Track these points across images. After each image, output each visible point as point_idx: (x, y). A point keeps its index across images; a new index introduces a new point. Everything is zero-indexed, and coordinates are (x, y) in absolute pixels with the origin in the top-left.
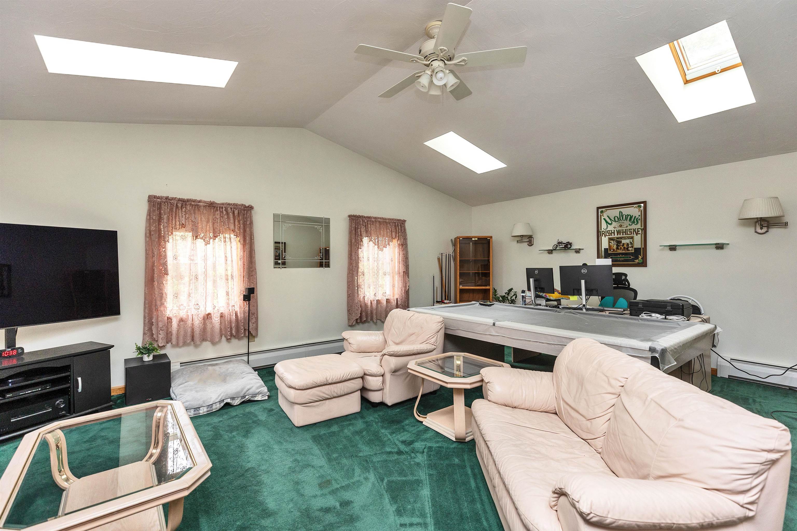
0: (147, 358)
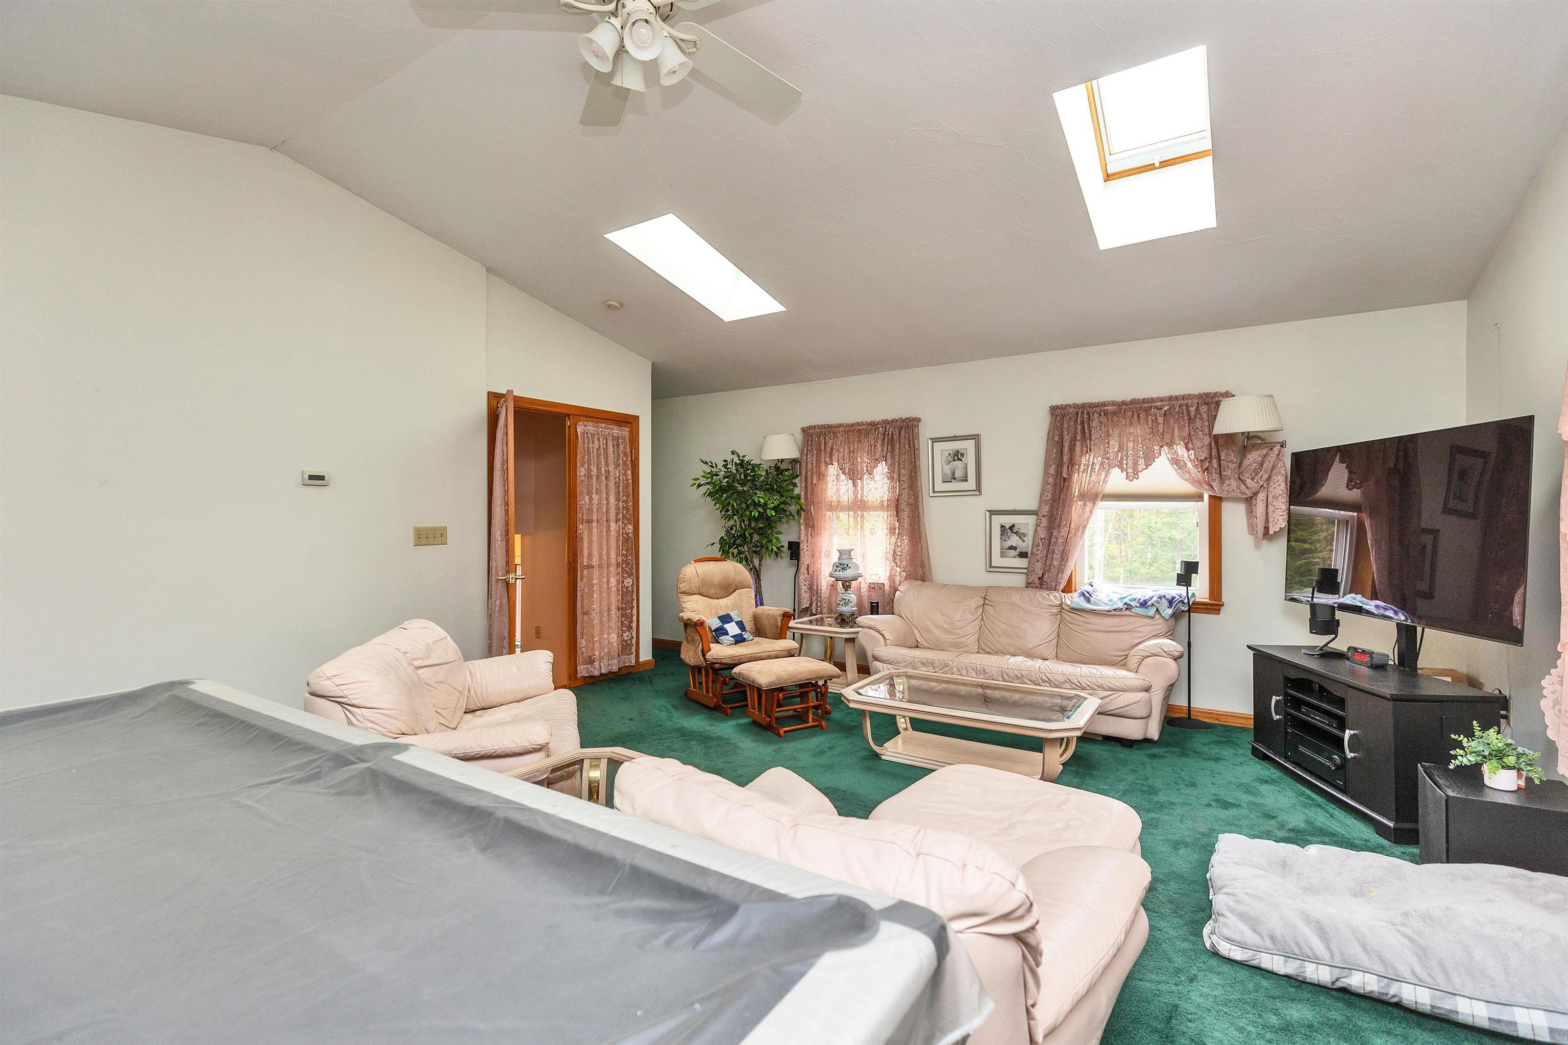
0: (1498, 778)
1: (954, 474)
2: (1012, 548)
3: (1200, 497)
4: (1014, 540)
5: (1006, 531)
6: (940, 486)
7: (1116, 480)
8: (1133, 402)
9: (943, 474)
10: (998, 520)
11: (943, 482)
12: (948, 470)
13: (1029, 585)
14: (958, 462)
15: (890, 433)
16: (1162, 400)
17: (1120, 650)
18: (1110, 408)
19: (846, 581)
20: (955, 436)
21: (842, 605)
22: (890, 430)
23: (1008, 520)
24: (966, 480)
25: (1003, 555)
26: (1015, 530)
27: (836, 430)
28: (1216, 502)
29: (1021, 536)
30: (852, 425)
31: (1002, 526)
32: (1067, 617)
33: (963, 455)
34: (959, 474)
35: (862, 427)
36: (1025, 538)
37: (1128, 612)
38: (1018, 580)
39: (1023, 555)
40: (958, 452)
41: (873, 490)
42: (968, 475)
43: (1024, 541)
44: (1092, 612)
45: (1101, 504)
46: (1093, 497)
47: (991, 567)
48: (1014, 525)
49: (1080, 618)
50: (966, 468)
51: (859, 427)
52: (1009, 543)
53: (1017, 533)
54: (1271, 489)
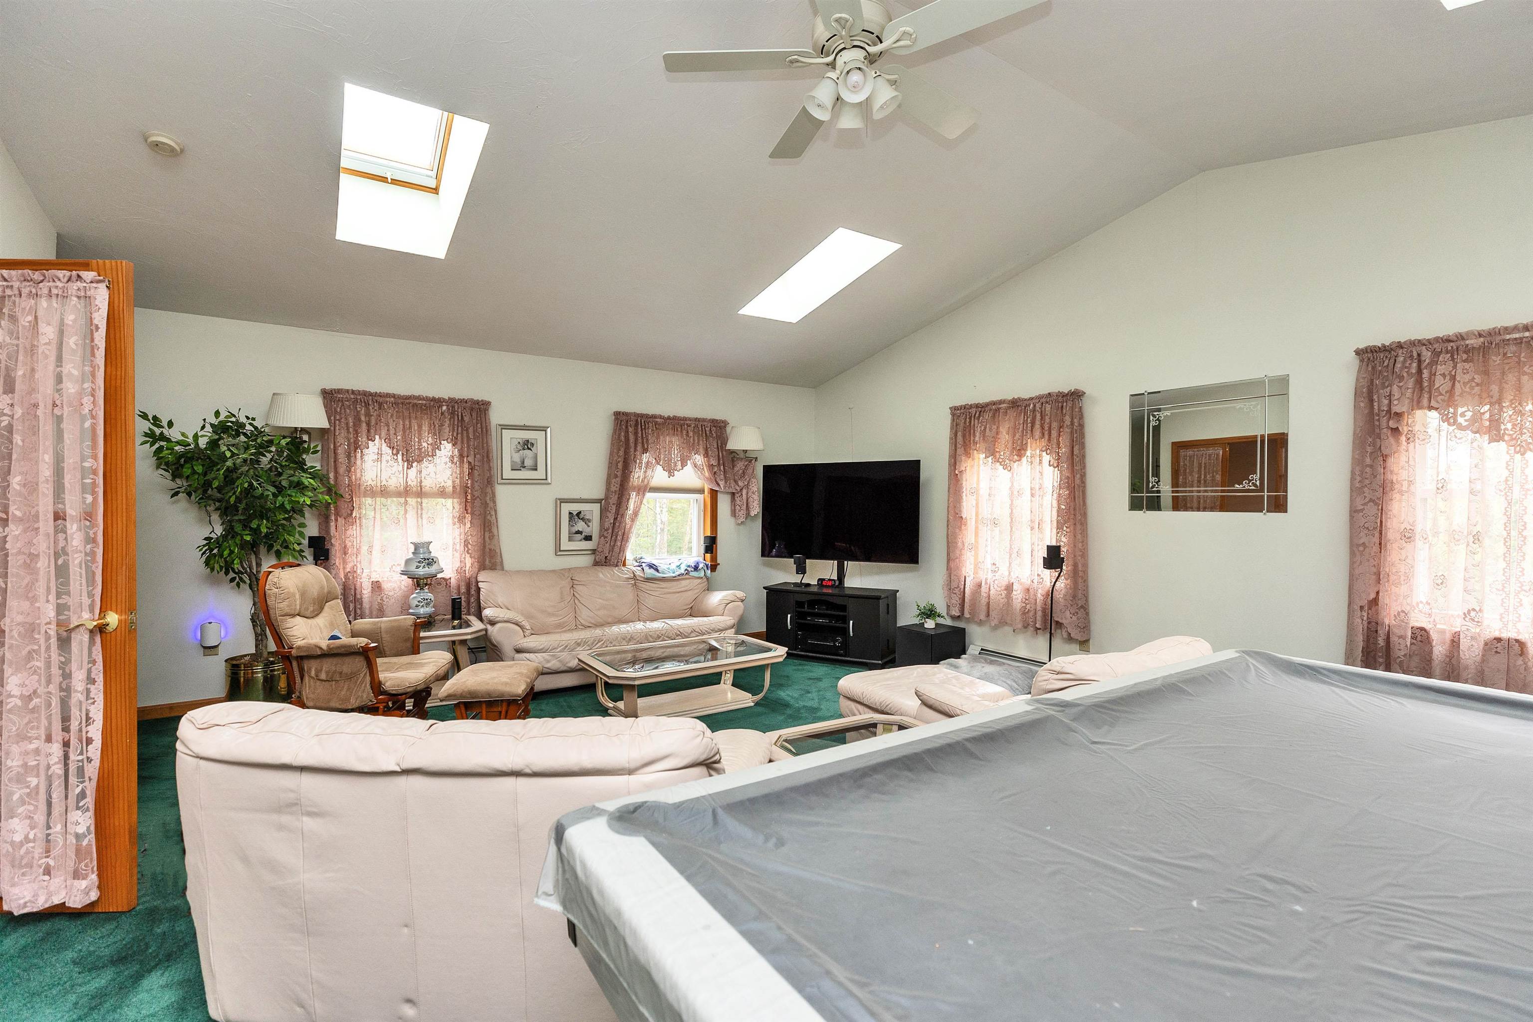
0: (930, 624)
1: (523, 463)
2: (578, 532)
3: (701, 491)
4: (580, 526)
5: (574, 517)
6: (508, 473)
7: (659, 476)
8: (675, 418)
9: (512, 462)
10: (566, 508)
11: (512, 470)
12: (517, 458)
13: (596, 564)
14: (527, 452)
15: (460, 414)
16: (690, 419)
17: (687, 605)
18: (658, 420)
19: (421, 579)
20: (524, 426)
21: (423, 606)
22: (460, 410)
23: (575, 508)
24: (536, 470)
25: (570, 539)
26: (581, 516)
27: (381, 400)
28: (714, 494)
29: (587, 521)
30: (409, 397)
31: (570, 513)
32: (644, 585)
33: (532, 445)
34: (528, 462)
35: (420, 402)
36: (590, 524)
37: (687, 576)
38: (585, 561)
39: (588, 538)
40: (528, 441)
41: (433, 475)
42: (538, 466)
43: (589, 526)
44: (663, 579)
45: (648, 495)
46: (644, 489)
47: (558, 550)
48: (580, 512)
49: (657, 585)
50: (536, 458)
51: (416, 401)
52: (576, 529)
53: (583, 519)
54: (750, 487)
